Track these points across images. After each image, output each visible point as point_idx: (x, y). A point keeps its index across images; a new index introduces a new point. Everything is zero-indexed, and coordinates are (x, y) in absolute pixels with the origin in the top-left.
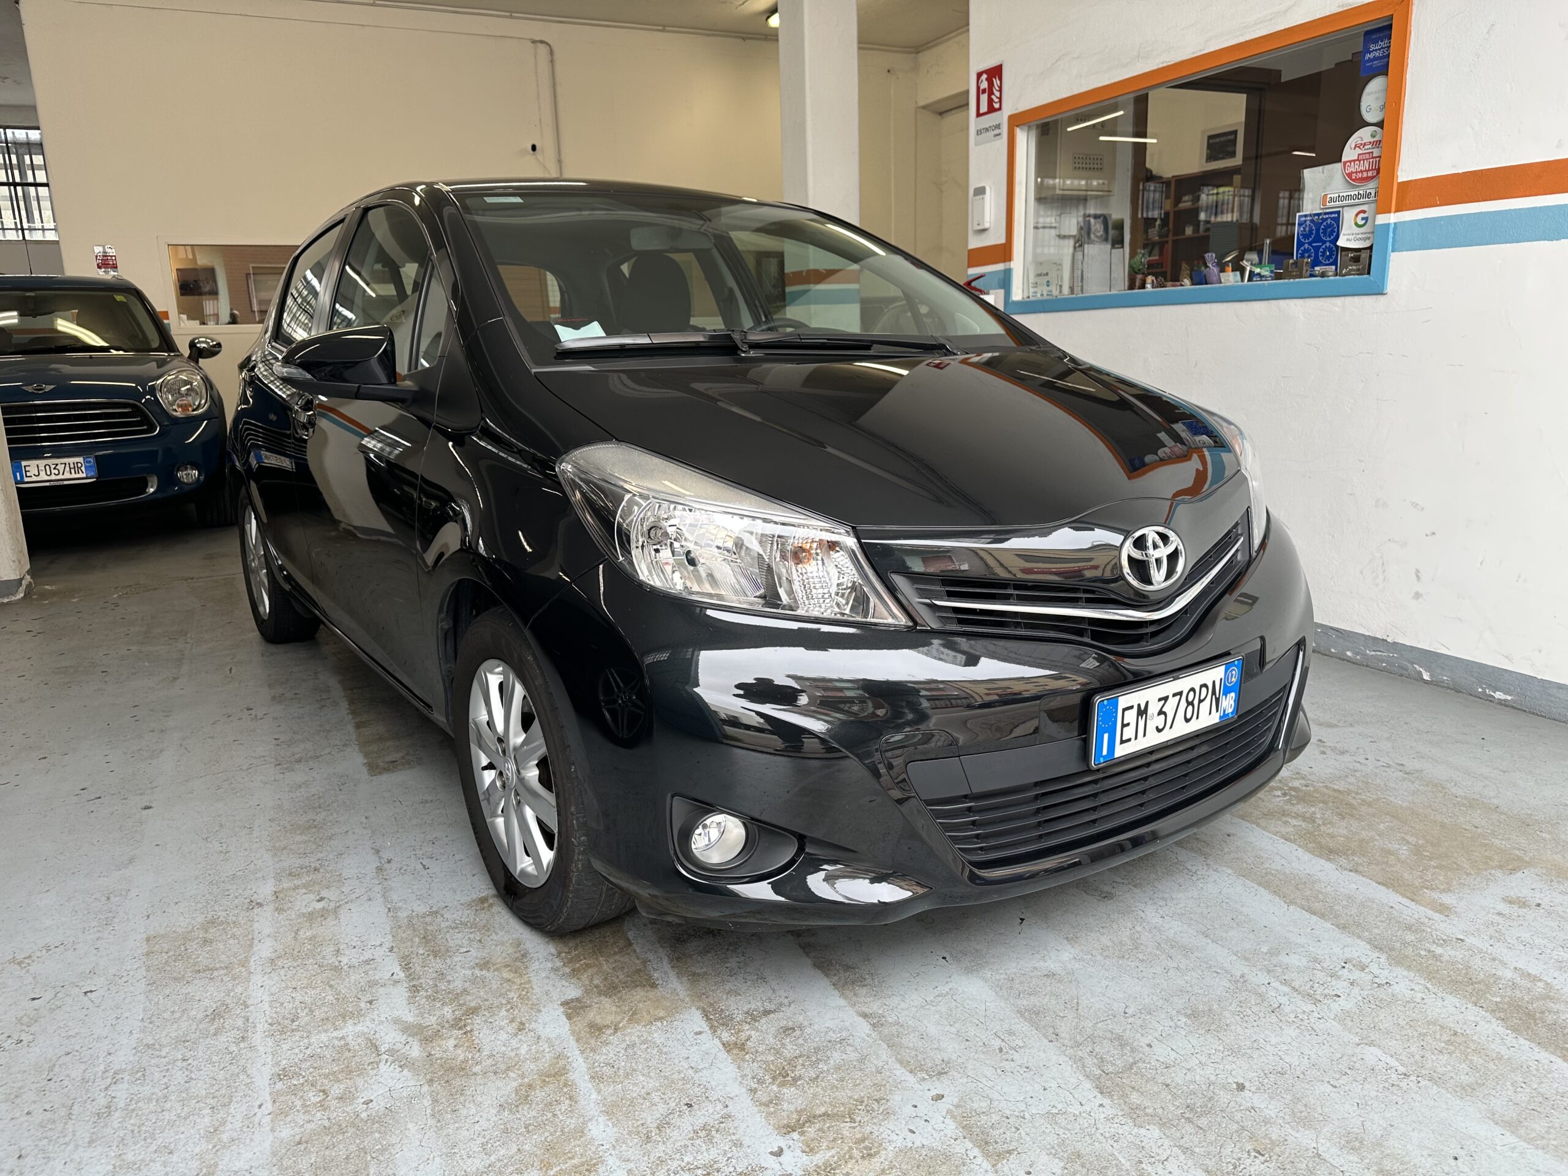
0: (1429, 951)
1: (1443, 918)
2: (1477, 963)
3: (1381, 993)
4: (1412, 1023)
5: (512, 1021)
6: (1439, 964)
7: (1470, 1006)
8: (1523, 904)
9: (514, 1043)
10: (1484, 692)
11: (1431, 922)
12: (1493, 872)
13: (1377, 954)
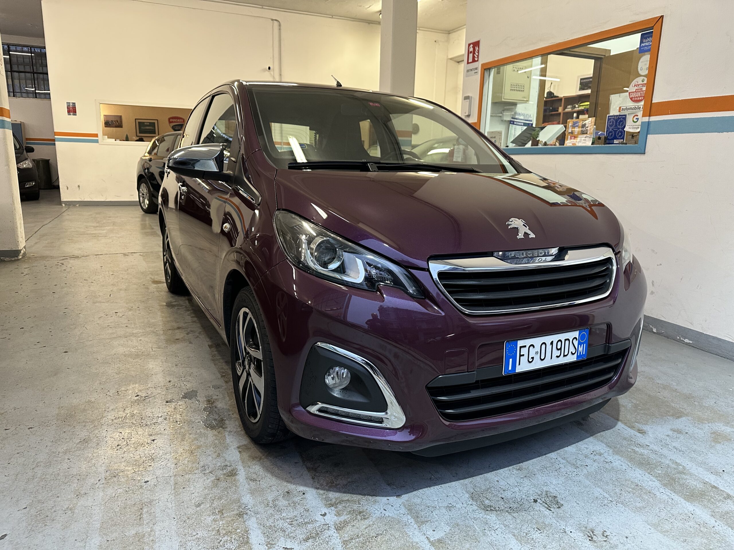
0: (632, 450)
1: (641, 435)
2: (653, 456)
3: (607, 466)
4: (618, 480)
5: (215, 452)
6: (636, 455)
7: (646, 474)
8: (679, 432)
9: (214, 462)
10: (680, 339)
11: (636, 437)
12: (669, 417)
13: (609, 449)
